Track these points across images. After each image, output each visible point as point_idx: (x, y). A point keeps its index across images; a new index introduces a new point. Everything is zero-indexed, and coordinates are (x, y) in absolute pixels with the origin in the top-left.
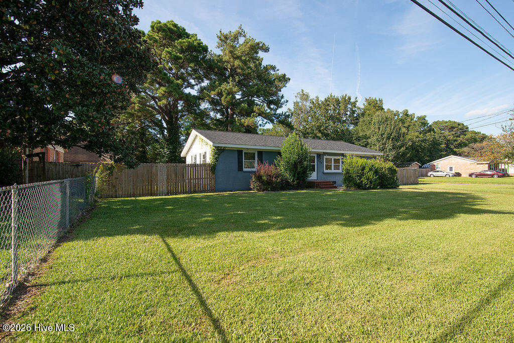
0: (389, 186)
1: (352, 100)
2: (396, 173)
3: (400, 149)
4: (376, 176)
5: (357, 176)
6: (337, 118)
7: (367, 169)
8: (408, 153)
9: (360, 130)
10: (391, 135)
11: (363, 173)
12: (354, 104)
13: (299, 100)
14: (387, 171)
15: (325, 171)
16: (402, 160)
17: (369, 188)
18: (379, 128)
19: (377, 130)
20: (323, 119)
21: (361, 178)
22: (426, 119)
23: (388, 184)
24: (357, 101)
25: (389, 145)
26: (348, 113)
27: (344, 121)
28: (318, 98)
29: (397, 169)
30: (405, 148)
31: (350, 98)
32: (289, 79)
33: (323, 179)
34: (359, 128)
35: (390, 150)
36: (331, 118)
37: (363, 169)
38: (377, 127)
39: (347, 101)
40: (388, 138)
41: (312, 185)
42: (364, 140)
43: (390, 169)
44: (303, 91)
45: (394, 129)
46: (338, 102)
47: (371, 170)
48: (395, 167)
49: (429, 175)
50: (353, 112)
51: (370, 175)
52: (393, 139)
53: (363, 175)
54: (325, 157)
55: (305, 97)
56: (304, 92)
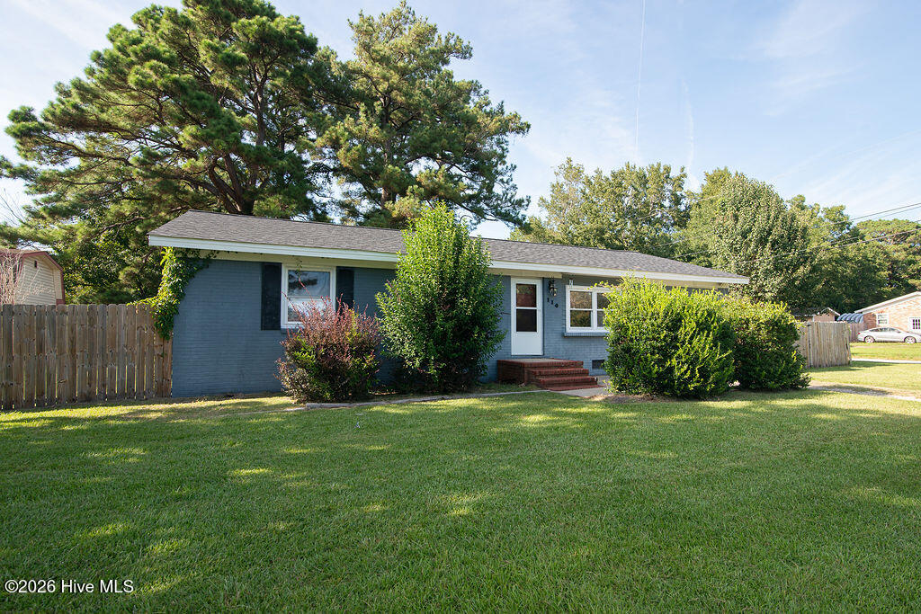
0: (771, 384)
1: (674, 173)
2: (796, 338)
3: (794, 271)
4: (724, 349)
5: (653, 351)
6: (641, 214)
7: (689, 326)
8: (818, 282)
9: (691, 236)
10: (769, 234)
11: (676, 338)
12: (679, 182)
13: (562, 180)
14: (763, 332)
15: (571, 330)
16: (803, 298)
17: (698, 395)
18: (736, 218)
19: (730, 222)
20: (610, 216)
21: (667, 356)
22: (845, 212)
23: (771, 376)
24: (685, 176)
25: (766, 258)
26: (667, 203)
27: (659, 221)
28: (598, 172)
29: (799, 324)
30: (808, 268)
31: (668, 170)
32: (529, 126)
33: (563, 354)
34: (690, 232)
35: (767, 273)
36: (630, 213)
37: (676, 323)
38: (729, 213)
39: (663, 175)
40: (762, 241)
41: (513, 375)
42: (702, 258)
43: (775, 325)
44: (569, 160)
45: (776, 217)
46: (643, 180)
47: (703, 327)
48: (791, 319)
49: (861, 336)
50: (677, 201)
51: (703, 346)
52: (774, 243)
53: (673, 343)
54: (570, 288)
55: (573, 172)
56: (574, 164)
